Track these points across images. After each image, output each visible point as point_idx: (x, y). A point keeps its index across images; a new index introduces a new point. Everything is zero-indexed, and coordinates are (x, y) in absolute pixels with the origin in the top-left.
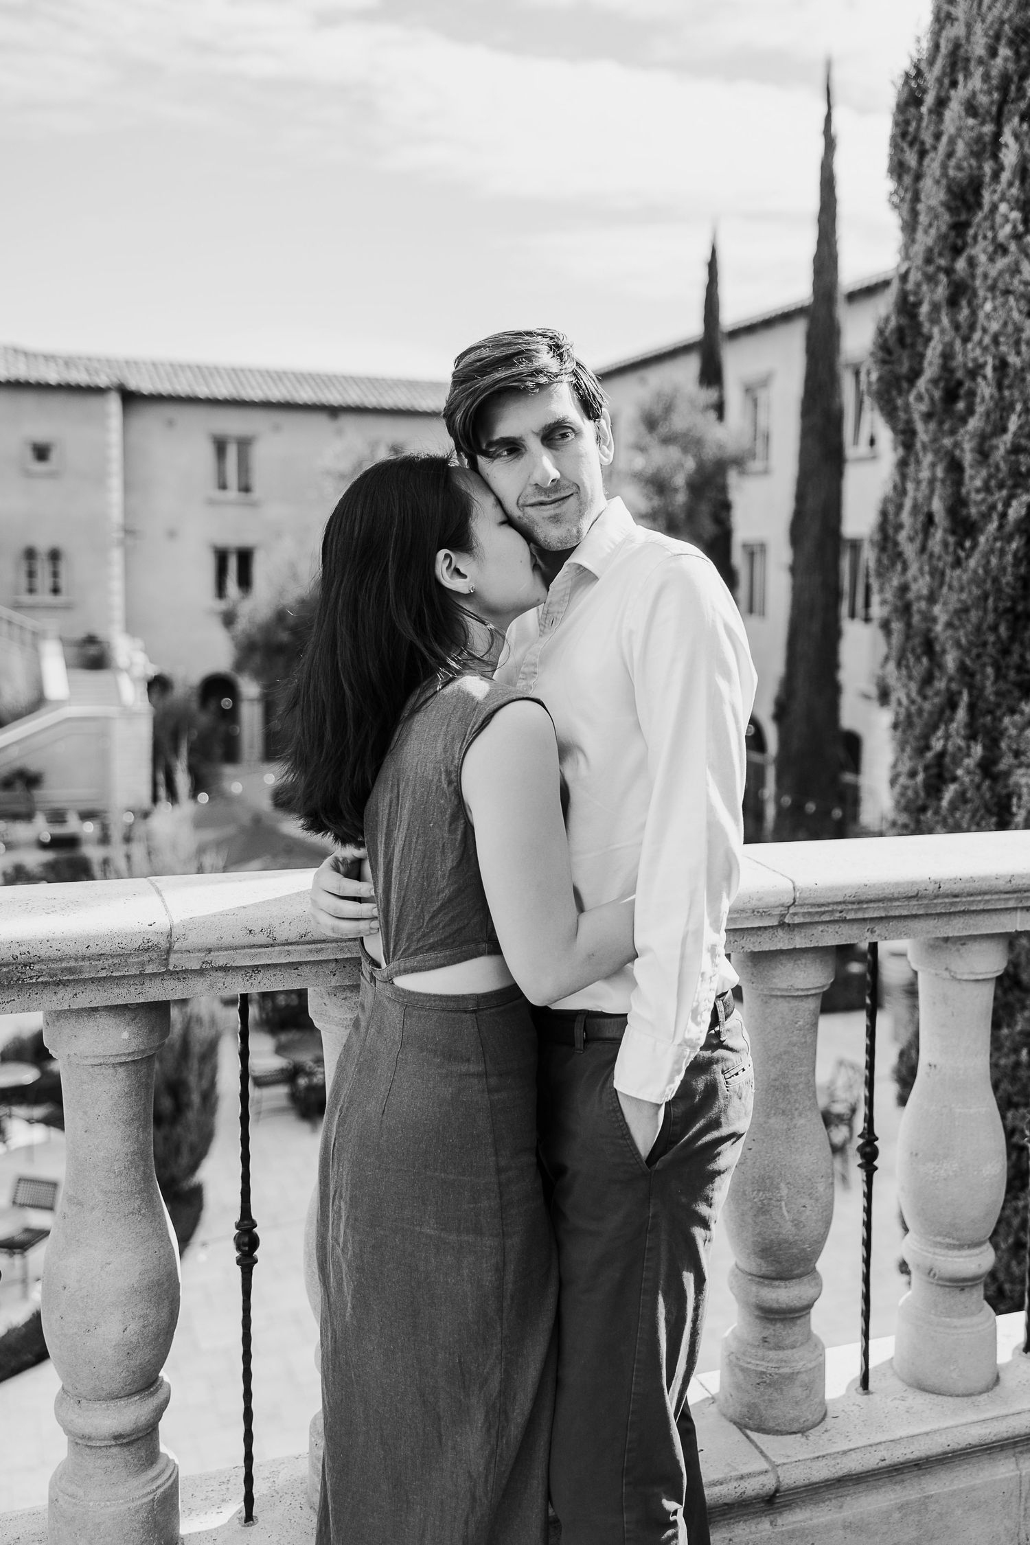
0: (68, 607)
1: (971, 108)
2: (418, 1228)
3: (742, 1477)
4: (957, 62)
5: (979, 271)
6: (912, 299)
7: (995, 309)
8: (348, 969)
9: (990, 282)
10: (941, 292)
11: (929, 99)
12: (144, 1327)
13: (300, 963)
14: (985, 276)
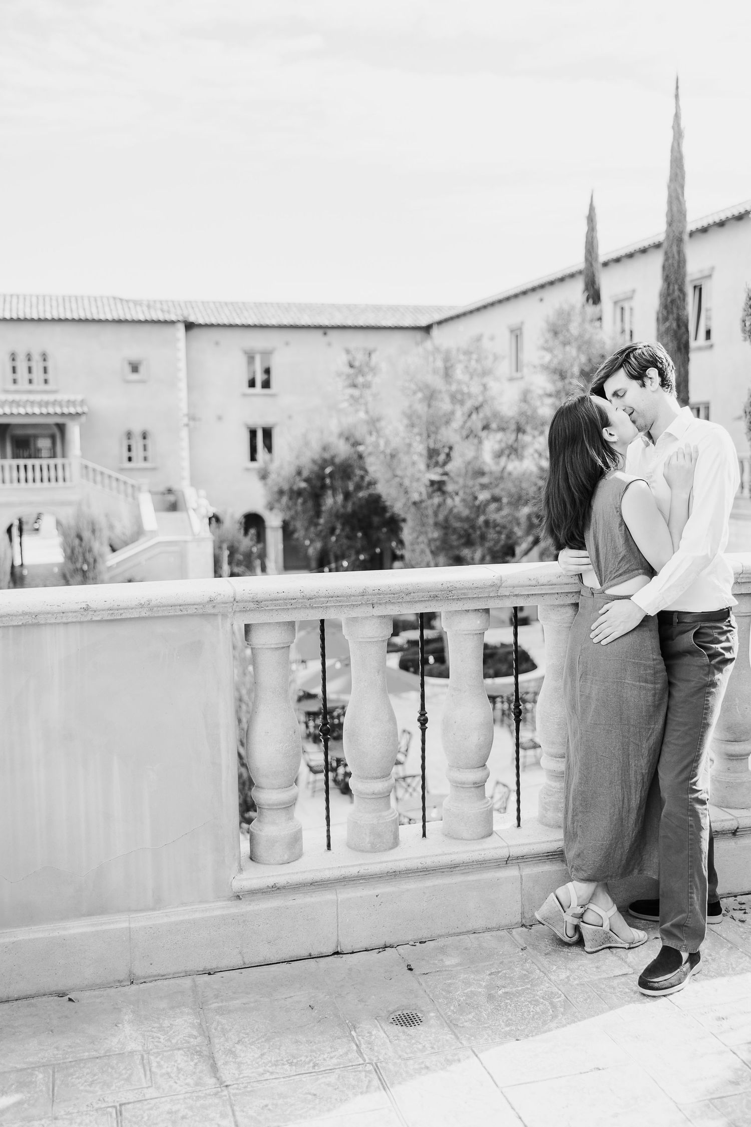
0: (154, 469)
3: (722, 821)
8: (562, 597)
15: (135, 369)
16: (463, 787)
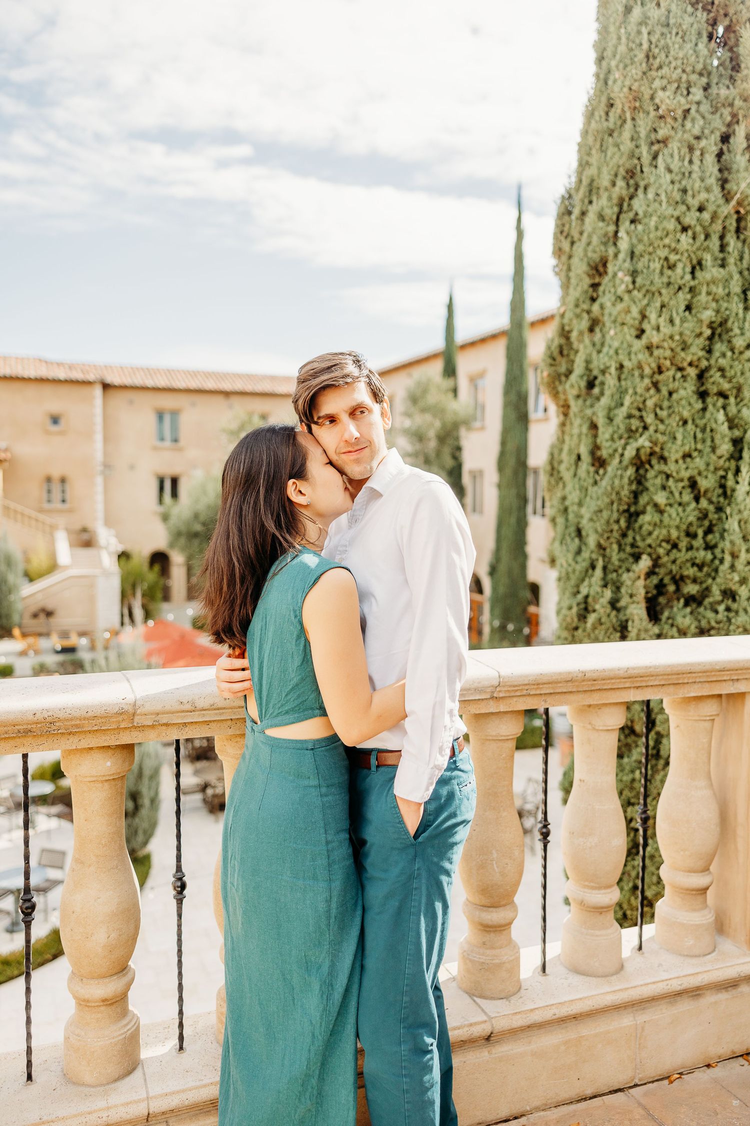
0: (70, 511)
1: (601, 217)
2: (280, 877)
4: (592, 190)
5: (606, 312)
6: (567, 328)
7: (616, 334)
8: (238, 724)
9: (613, 318)
10: (585, 324)
11: (576, 212)
12: (120, 935)
13: (210, 721)
14: (610, 315)
15: (55, 420)
16: (88, 1006)
